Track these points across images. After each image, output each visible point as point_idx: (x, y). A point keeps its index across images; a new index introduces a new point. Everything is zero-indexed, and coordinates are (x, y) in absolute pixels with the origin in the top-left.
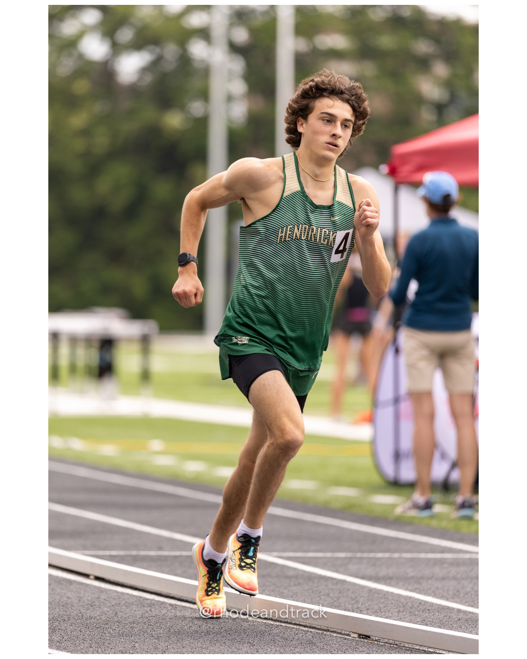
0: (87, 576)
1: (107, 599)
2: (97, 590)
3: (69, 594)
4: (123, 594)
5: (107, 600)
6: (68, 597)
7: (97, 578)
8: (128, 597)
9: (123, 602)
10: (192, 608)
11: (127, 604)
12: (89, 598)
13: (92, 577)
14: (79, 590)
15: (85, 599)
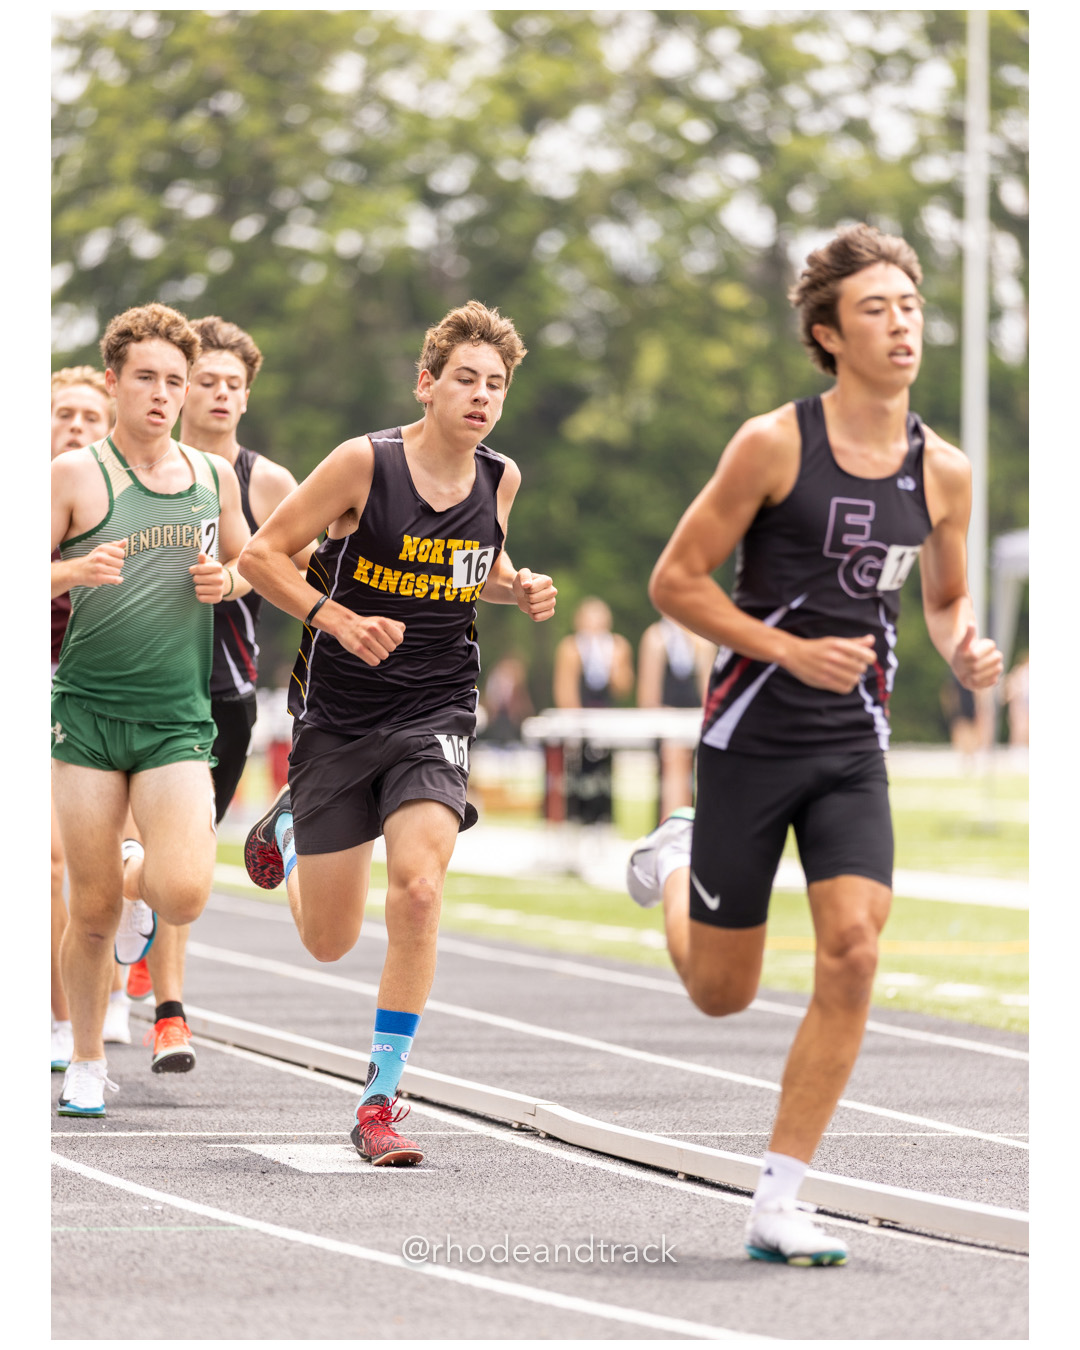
0: (672, 1174)
1: (704, 1215)
2: (687, 1199)
3: (635, 1207)
4: (733, 1205)
5: (702, 1217)
6: (632, 1212)
7: (690, 1178)
8: (742, 1210)
9: (732, 1220)
10: (854, 1231)
11: (738, 1223)
12: (671, 1214)
13: (681, 1176)
14: (653, 1199)
15: (663, 1214)
